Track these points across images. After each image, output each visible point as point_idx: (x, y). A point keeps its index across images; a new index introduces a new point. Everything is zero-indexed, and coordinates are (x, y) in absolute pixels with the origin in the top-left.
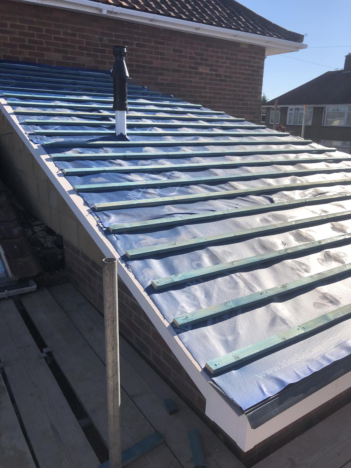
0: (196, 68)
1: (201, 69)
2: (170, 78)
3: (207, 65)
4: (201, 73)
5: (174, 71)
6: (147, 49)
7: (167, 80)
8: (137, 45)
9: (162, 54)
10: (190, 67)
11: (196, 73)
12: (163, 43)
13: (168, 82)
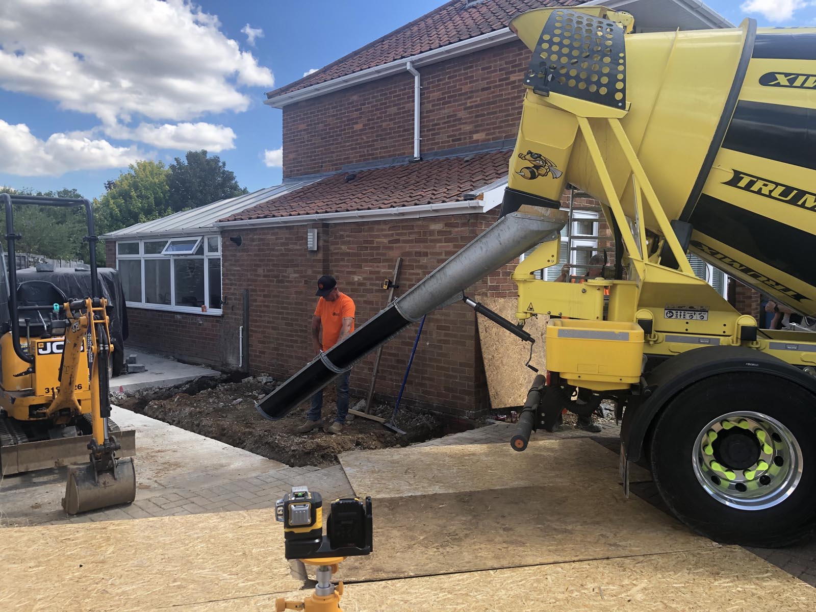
0: (508, 79)
1: (513, 78)
2: (479, 99)
3: (519, 71)
4: (514, 82)
5: (483, 89)
6: (458, 78)
7: (476, 101)
8: (449, 78)
9: (472, 77)
10: (500, 80)
11: (507, 84)
12: (471, 67)
13: (475, 103)
